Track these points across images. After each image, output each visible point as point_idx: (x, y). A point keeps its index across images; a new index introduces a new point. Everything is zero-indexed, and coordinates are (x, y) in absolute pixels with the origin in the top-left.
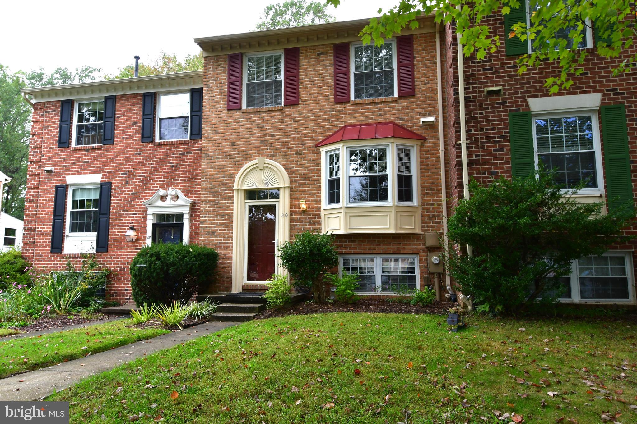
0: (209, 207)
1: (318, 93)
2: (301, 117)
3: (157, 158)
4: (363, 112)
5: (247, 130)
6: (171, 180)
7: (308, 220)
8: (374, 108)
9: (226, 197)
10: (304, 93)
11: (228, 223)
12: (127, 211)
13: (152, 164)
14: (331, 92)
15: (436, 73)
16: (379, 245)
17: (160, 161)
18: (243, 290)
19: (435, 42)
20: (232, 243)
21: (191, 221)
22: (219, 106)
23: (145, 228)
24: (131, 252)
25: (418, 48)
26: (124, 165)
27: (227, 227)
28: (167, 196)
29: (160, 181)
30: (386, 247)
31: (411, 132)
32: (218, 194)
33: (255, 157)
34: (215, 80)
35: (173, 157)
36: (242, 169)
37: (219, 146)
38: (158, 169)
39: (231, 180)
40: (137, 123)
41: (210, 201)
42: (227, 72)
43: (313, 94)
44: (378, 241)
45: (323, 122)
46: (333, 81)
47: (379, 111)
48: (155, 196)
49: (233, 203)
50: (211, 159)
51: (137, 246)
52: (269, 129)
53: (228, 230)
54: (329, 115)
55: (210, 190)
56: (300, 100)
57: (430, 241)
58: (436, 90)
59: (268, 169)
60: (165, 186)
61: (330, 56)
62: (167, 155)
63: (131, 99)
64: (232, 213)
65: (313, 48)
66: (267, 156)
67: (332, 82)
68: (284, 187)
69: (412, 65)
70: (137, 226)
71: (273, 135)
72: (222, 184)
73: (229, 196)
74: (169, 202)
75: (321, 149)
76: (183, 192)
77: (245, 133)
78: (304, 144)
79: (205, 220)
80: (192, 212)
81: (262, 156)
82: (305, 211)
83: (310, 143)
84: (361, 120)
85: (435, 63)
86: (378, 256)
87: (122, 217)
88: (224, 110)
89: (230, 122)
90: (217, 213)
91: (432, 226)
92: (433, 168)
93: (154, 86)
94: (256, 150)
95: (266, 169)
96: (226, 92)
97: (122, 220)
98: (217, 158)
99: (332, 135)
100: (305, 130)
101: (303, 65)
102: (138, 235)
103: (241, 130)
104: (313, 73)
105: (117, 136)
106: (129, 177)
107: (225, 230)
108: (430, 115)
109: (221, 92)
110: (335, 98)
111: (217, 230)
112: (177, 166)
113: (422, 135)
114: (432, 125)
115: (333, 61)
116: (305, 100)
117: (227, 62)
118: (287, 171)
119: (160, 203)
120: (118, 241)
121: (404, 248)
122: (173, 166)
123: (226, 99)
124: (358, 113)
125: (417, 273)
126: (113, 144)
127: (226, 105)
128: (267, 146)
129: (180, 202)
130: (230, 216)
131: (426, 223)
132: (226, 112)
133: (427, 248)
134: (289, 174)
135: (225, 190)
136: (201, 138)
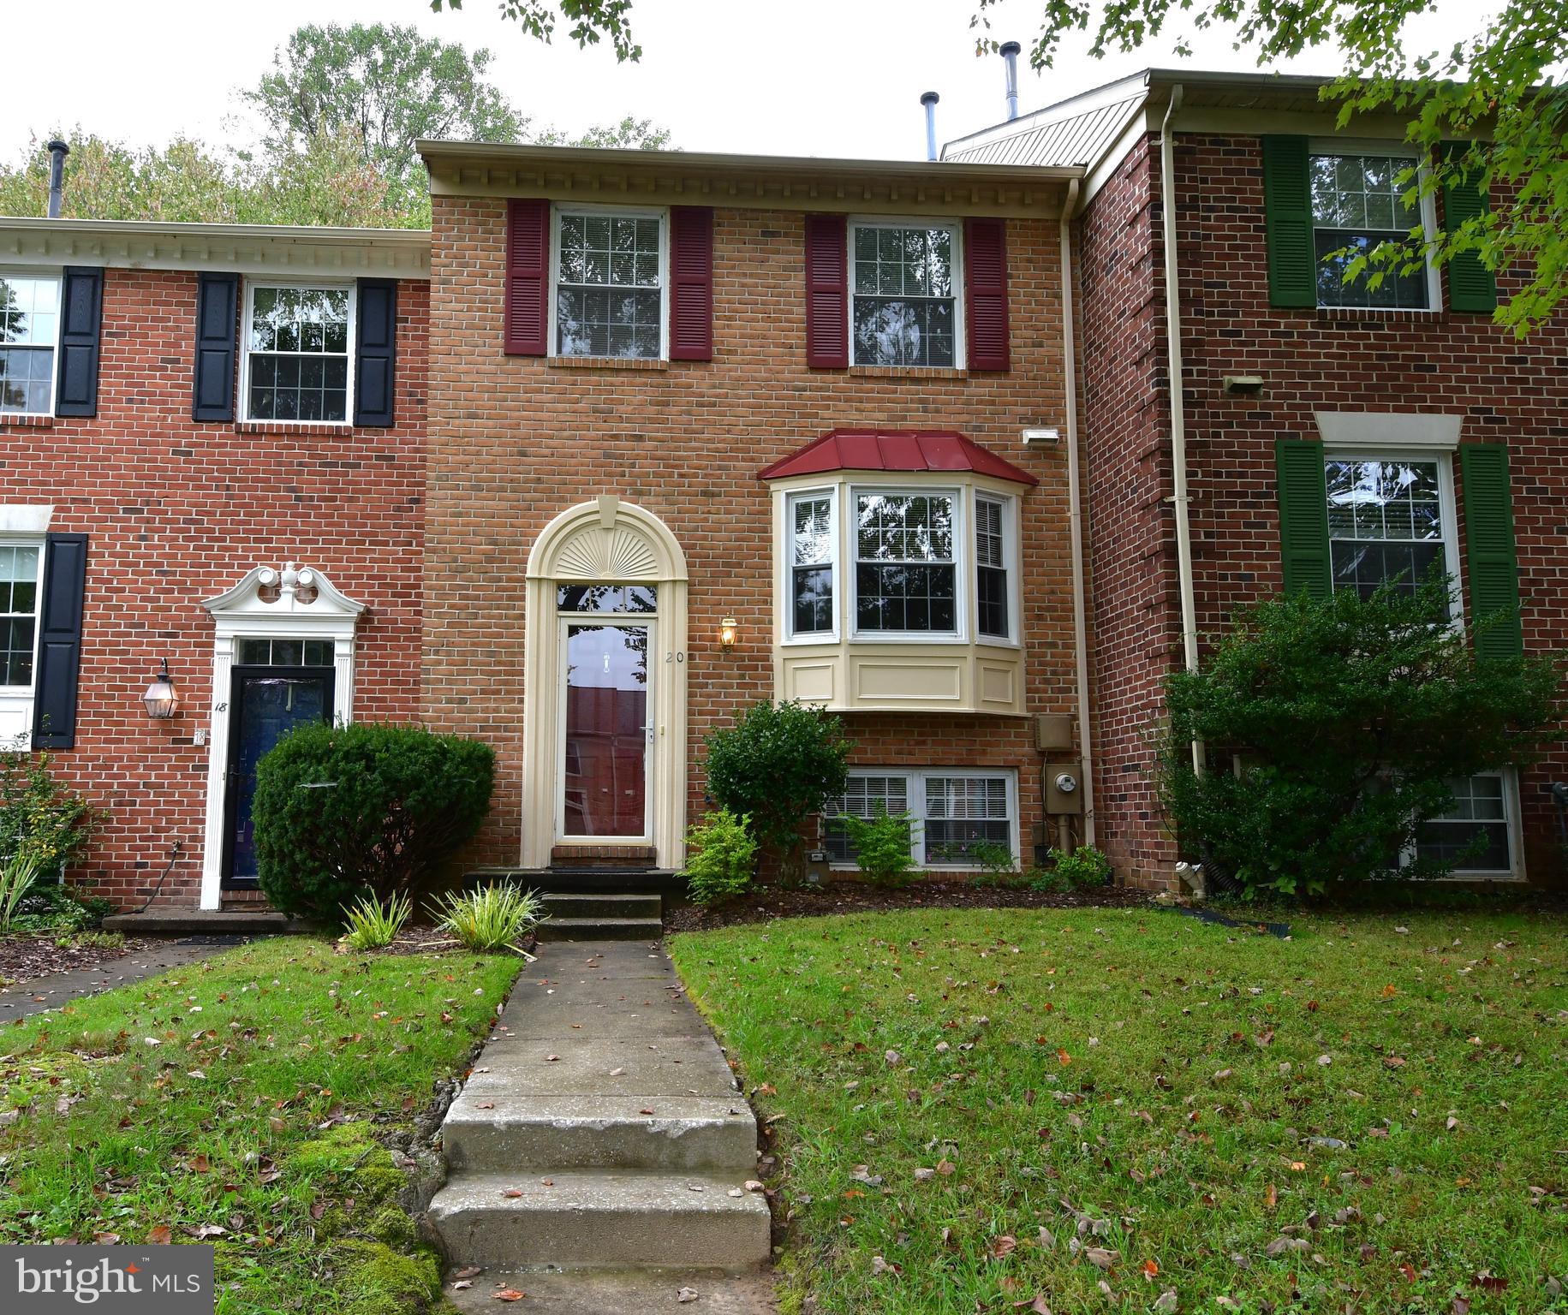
0: (450, 625)
1: (765, 337)
2: (717, 397)
3: (246, 471)
4: (881, 400)
5: (562, 417)
6: (293, 541)
7: (736, 671)
8: (909, 392)
9: (501, 598)
10: (724, 332)
11: (507, 673)
12: (142, 625)
13: (228, 488)
14: (799, 338)
15: (1061, 320)
16: (924, 743)
17: (255, 480)
18: (554, 859)
19: (1059, 244)
20: (521, 730)
21: (357, 664)
22: (480, 342)
23: (207, 680)
24: (155, 750)
25: (1017, 254)
26: (133, 486)
27: (506, 683)
28: (279, 585)
29: (256, 540)
30: (940, 749)
31: (999, 461)
32: (475, 588)
33: (588, 495)
34: (466, 265)
35: (300, 473)
36: (551, 526)
37: (478, 453)
38: (250, 505)
39: (517, 552)
40: (177, 361)
41: (452, 607)
42: (503, 246)
43: (752, 337)
44: (920, 734)
45: (777, 415)
46: (803, 310)
47: (921, 401)
48: (244, 584)
49: (522, 617)
50: (457, 488)
51: (180, 732)
52: (628, 420)
53: (507, 692)
54: (793, 398)
55: (453, 578)
56: (715, 349)
57: (1050, 738)
58: (1061, 363)
59: (626, 530)
60: (277, 557)
61: (796, 243)
62: (279, 464)
63: (156, 287)
64: (522, 645)
65: (749, 215)
66: (623, 492)
67: (800, 312)
68: (674, 582)
69: (1001, 295)
70: (179, 671)
71: (640, 438)
72: (490, 560)
73: (510, 598)
74: (286, 603)
75: (773, 487)
76: (330, 577)
77: (558, 425)
78: (726, 468)
79: (439, 663)
80: (359, 638)
81: (608, 492)
82: (727, 648)
83: (742, 468)
84: (875, 418)
85: (1058, 296)
86: (916, 773)
87: (125, 643)
88: (496, 354)
89: (515, 390)
90: (473, 644)
91: (1050, 700)
92: (1053, 556)
93: (238, 256)
94: (590, 473)
95: (620, 528)
96: (501, 305)
97: (126, 652)
98: (473, 488)
99: (803, 451)
100: (729, 432)
101: (722, 258)
102: (182, 698)
103: (545, 415)
104: (748, 281)
105: (109, 393)
106: (148, 521)
107: (498, 692)
108: (1045, 424)
109: (485, 302)
110: (809, 355)
111: (474, 692)
112: (311, 499)
113: (1027, 471)
114: (1050, 449)
115: (803, 257)
116: (729, 352)
117: (504, 218)
118: (680, 537)
119: (257, 606)
120: (112, 715)
121: (984, 753)
122: (298, 499)
123: (501, 323)
124: (869, 400)
125: (1012, 814)
126: (94, 417)
127: (501, 341)
128: (621, 465)
129: (319, 607)
130: (514, 654)
131: (1037, 691)
132: (500, 359)
133: (1041, 753)
134: (684, 547)
135: (500, 580)
136: (391, 426)
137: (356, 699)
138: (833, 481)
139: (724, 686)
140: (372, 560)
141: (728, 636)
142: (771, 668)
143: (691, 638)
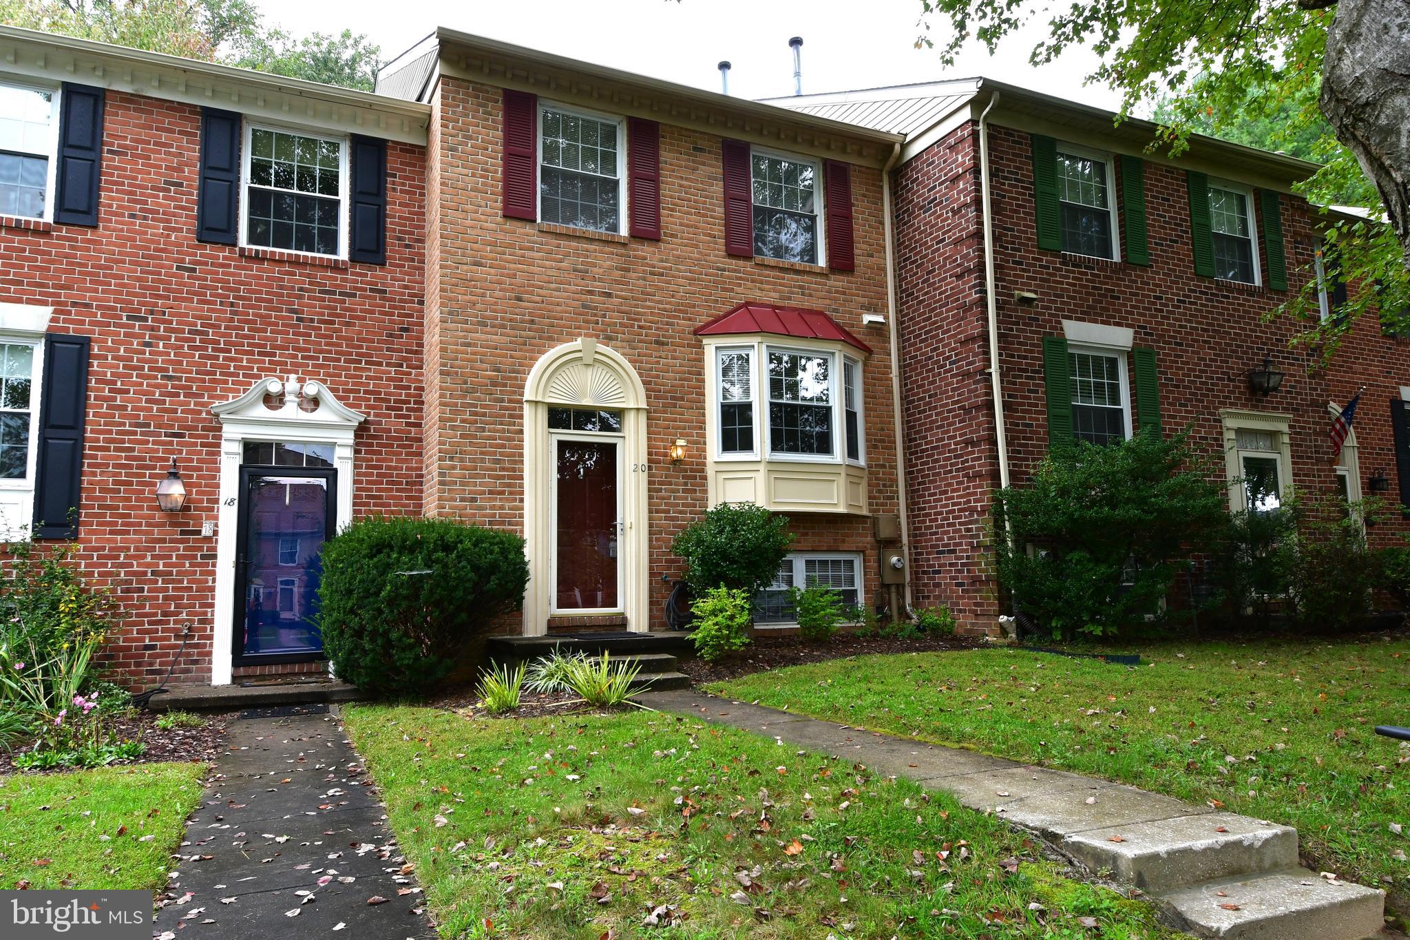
0: (462, 436)
1: (697, 227)
2: (664, 268)
3: (250, 291)
4: (774, 284)
5: (550, 272)
6: (296, 357)
7: (681, 480)
8: (792, 280)
9: (503, 416)
10: (670, 220)
11: (510, 477)
12: (148, 425)
13: (232, 305)
14: (720, 231)
15: (884, 240)
16: (806, 534)
17: (258, 300)
18: (550, 627)
19: (882, 187)
20: (522, 524)
21: (356, 467)
22: (483, 203)
23: (214, 477)
24: (164, 541)
25: (857, 189)
26: (136, 294)
27: (509, 485)
28: (283, 394)
29: (260, 354)
30: (817, 539)
31: (848, 334)
32: (483, 406)
33: (572, 337)
34: (470, 138)
35: (301, 297)
36: (543, 360)
37: (483, 295)
38: (255, 322)
39: (516, 378)
40: (181, 185)
41: (463, 421)
42: (500, 127)
43: (687, 226)
44: (805, 528)
45: (706, 287)
46: (722, 210)
47: (801, 287)
48: (254, 393)
49: (521, 432)
50: (466, 322)
51: (187, 524)
52: (600, 280)
53: (510, 493)
54: (717, 275)
55: (464, 397)
56: (662, 231)
57: (885, 532)
58: (884, 270)
59: (602, 367)
60: (284, 371)
61: (717, 160)
62: (281, 287)
63: (158, 114)
64: (521, 455)
65: (684, 132)
66: (597, 337)
67: (720, 211)
68: (638, 409)
69: (848, 218)
70: (185, 468)
71: (609, 295)
72: (494, 384)
73: (511, 416)
74: (290, 410)
75: (705, 341)
76: (332, 390)
77: (547, 278)
78: (672, 324)
79: (454, 468)
80: (357, 444)
81: (586, 335)
82: (676, 462)
83: (683, 325)
84: (772, 297)
85: (882, 223)
86: (799, 556)
87: (130, 441)
88: (496, 215)
89: (512, 246)
90: (482, 453)
91: (882, 505)
92: (882, 404)
93: (241, 100)
94: (571, 320)
95: (597, 365)
96: (499, 175)
97: (132, 450)
98: (479, 323)
99: (725, 316)
100: (673, 296)
101: (666, 162)
102: (188, 493)
103: (536, 269)
104: (684, 183)
105: (110, 206)
106: (152, 329)
107: (503, 493)
108: (876, 312)
109: (486, 170)
110: (727, 245)
111: (483, 493)
112: (312, 320)
113: (865, 343)
114: (880, 329)
115: (721, 171)
116: (672, 236)
117: (500, 104)
118: (641, 375)
119: (262, 411)
120: (117, 508)
121: (844, 541)
122: (299, 319)
123: (500, 189)
124: (768, 283)
125: (859, 585)
126: (95, 227)
127: (500, 205)
128: (595, 315)
129: (321, 415)
130: (515, 462)
131: (874, 498)
132: (499, 219)
133: (879, 542)
134: (644, 383)
135: (502, 401)
136: (384, 264)
137: (355, 497)
138: (753, 341)
139: (673, 491)
140: (368, 378)
141: (678, 453)
142: (705, 478)
143: (650, 454)
